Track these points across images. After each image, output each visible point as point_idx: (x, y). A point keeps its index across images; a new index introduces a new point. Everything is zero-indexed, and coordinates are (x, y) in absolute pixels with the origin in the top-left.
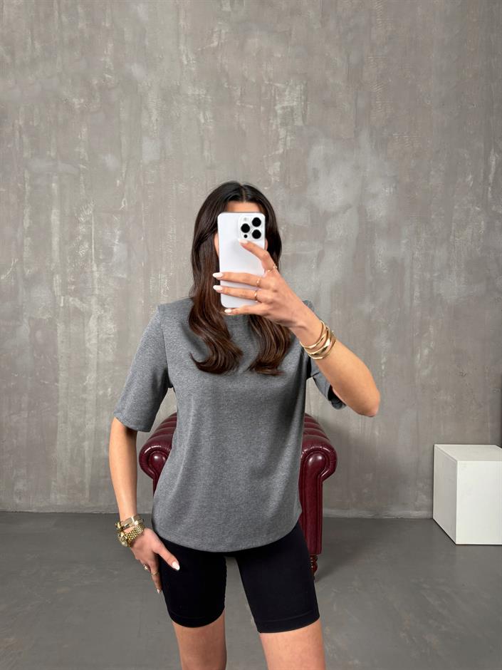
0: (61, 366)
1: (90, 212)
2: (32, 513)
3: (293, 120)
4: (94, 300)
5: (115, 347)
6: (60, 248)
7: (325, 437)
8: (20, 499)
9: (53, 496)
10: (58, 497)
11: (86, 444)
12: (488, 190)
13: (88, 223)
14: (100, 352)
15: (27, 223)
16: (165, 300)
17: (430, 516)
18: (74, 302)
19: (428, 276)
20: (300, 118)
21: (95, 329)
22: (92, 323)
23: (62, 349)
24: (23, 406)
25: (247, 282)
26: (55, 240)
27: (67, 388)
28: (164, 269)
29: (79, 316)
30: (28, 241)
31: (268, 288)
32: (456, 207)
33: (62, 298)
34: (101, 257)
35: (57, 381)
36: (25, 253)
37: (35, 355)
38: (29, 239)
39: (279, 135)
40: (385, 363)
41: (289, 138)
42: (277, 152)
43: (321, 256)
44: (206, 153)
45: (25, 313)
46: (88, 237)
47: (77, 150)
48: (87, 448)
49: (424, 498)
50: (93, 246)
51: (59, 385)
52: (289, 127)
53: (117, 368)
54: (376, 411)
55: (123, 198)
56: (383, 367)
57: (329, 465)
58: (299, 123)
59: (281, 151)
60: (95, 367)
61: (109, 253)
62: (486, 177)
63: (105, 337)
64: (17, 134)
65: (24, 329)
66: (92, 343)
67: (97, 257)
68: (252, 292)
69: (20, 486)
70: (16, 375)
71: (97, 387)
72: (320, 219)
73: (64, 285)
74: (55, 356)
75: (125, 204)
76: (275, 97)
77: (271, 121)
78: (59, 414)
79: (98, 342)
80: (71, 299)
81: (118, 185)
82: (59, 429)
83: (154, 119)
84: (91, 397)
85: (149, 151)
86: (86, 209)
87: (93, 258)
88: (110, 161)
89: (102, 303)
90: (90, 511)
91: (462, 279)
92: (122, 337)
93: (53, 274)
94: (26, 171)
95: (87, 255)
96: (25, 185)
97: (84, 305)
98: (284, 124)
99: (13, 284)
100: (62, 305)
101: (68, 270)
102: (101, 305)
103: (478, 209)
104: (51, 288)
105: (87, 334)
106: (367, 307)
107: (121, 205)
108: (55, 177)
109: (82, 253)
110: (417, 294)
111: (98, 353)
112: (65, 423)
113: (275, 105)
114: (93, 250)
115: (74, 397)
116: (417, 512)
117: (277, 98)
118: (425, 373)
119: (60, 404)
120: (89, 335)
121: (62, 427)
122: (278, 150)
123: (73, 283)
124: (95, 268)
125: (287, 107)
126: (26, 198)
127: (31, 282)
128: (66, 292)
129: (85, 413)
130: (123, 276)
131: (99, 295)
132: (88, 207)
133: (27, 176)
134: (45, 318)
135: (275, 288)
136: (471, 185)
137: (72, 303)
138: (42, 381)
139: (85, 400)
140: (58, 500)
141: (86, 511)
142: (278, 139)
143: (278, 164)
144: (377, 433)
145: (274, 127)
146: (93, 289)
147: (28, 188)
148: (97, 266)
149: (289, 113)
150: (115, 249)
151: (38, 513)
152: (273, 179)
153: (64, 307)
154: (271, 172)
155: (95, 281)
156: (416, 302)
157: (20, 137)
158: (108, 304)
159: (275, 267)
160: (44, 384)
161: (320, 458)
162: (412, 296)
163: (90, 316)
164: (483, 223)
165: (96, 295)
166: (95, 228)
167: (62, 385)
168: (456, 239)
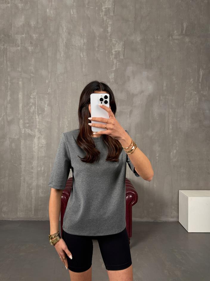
0: (22, 158)
1: (35, 94)
2: (9, 221)
3: (119, 56)
4: (36, 130)
5: (45, 150)
6: (23, 109)
7: (133, 188)
8: (4, 215)
9: (18, 214)
10: (21, 214)
11: (33, 191)
12: (199, 85)
13: (34, 98)
14: (39, 152)
15: (9, 98)
16: (66, 130)
17: (177, 221)
18: (28, 131)
19: (175, 120)
20: (122, 55)
21: (37, 142)
22: (36, 140)
23: (23, 150)
24: (6, 175)
25: (102, 121)
26: (21, 105)
27: (25, 168)
28: (66, 117)
29: (31, 137)
30: (9, 106)
31: (111, 123)
32: (186, 92)
33: (23, 129)
34: (40, 113)
35: (21, 164)
36: (8, 111)
37: (12, 153)
38: (10, 105)
39: (113, 63)
40: (158, 156)
41: (118, 64)
42: (113, 69)
43: (131, 112)
44: (84, 70)
45: (7, 136)
46: (34, 104)
47: (30, 68)
48: (33, 193)
49: (175, 213)
50: (36, 108)
51: (22, 166)
52: (118, 59)
53: (46, 159)
54: (152, 179)
55: (49, 87)
56: (157, 158)
57: (135, 199)
58: (122, 57)
59: (114, 69)
60: (37, 158)
61: (43, 111)
62: (198, 80)
63: (41, 145)
64: (5, 61)
65: (7, 143)
66: (35, 148)
67: (38, 112)
68: (104, 125)
69: (5, 209)
70: (4, 162)
71: (37, 167)
72: (131, 96)
73: (24, 124)
74: (20, 154)
75: (50, 90)
76: (112, 47)
77: (110, 57)
78: (21, 178)
79: (38, 147)
80: (27, 130)
81: (47, 82)
82: (22, 185)
83: (62, 55)
84: (35, 171)
85: (60, 68)
86: (33, 92)
87: (36, 112)
88: (44, 73)
89: (40, 131)
90: (34, 220)
91: (190, 121)
92: (48, 146)
93: (19, 119)
94: (9, 77)
95: (34, 111)
96: (8, 82)
97: (32, 132)
98: (116, 58)
99: (3, 124)
100: (23, 132)
101: (26, 118)
102: (40, 132)
103: (195, 93)
104: (19, 125)
105: (33, 144)
106: (150, 133)
107: (48, 91)
108: (21, 79)
109: (32, 110)
110: (171, 127)
111: (38, 153)
112: (24, 182)
113: (112, 50)
114: (36, 110)
115: (28, 171)
116: (172, 219)
117: (113, 47)
118: (175, 160)
119: (22, 174)
120: (34, 145)
121: (23, 184)
122: (113, 68)
123: (28, 123)
124: (37, 117)
125: (117, 51)
126: (9, 88)
127: (10, 123)
128: (25, 127)
129: (32, 178)
130: (49, 120)
131: (39, 128)
132: (34, 92)
133: (9, 79)
134: (16, 138)
135: (114, 124)
136: (192, 83)
137: (27, 131)
138: (14, 164)
139: (32, 172)
140: (21, 215)
141: (33, 220)
142: (113, 64)
143: (113, 74)
144: (155, 186)
145: (112, 59)
146: (36, 126)
147: (9, 84)
148: (38, 116)
149: (118, 54)
150: (46, 109)
151: (12, 221)
152: (111, 80)
153: (24, 133)
154: (110, 77)
155: (37, 123)
156: (170, 131)
157: (6, 63)
158: (42, 132)
159: (113, 115)
160: (15, 166)
161: (131, 196)
162: (169, 128)
163: (35, 137)
164: (197, 98)
165: (37, 128)
166: (37, 100)
167: (23, 166)
168: (187, 105)
